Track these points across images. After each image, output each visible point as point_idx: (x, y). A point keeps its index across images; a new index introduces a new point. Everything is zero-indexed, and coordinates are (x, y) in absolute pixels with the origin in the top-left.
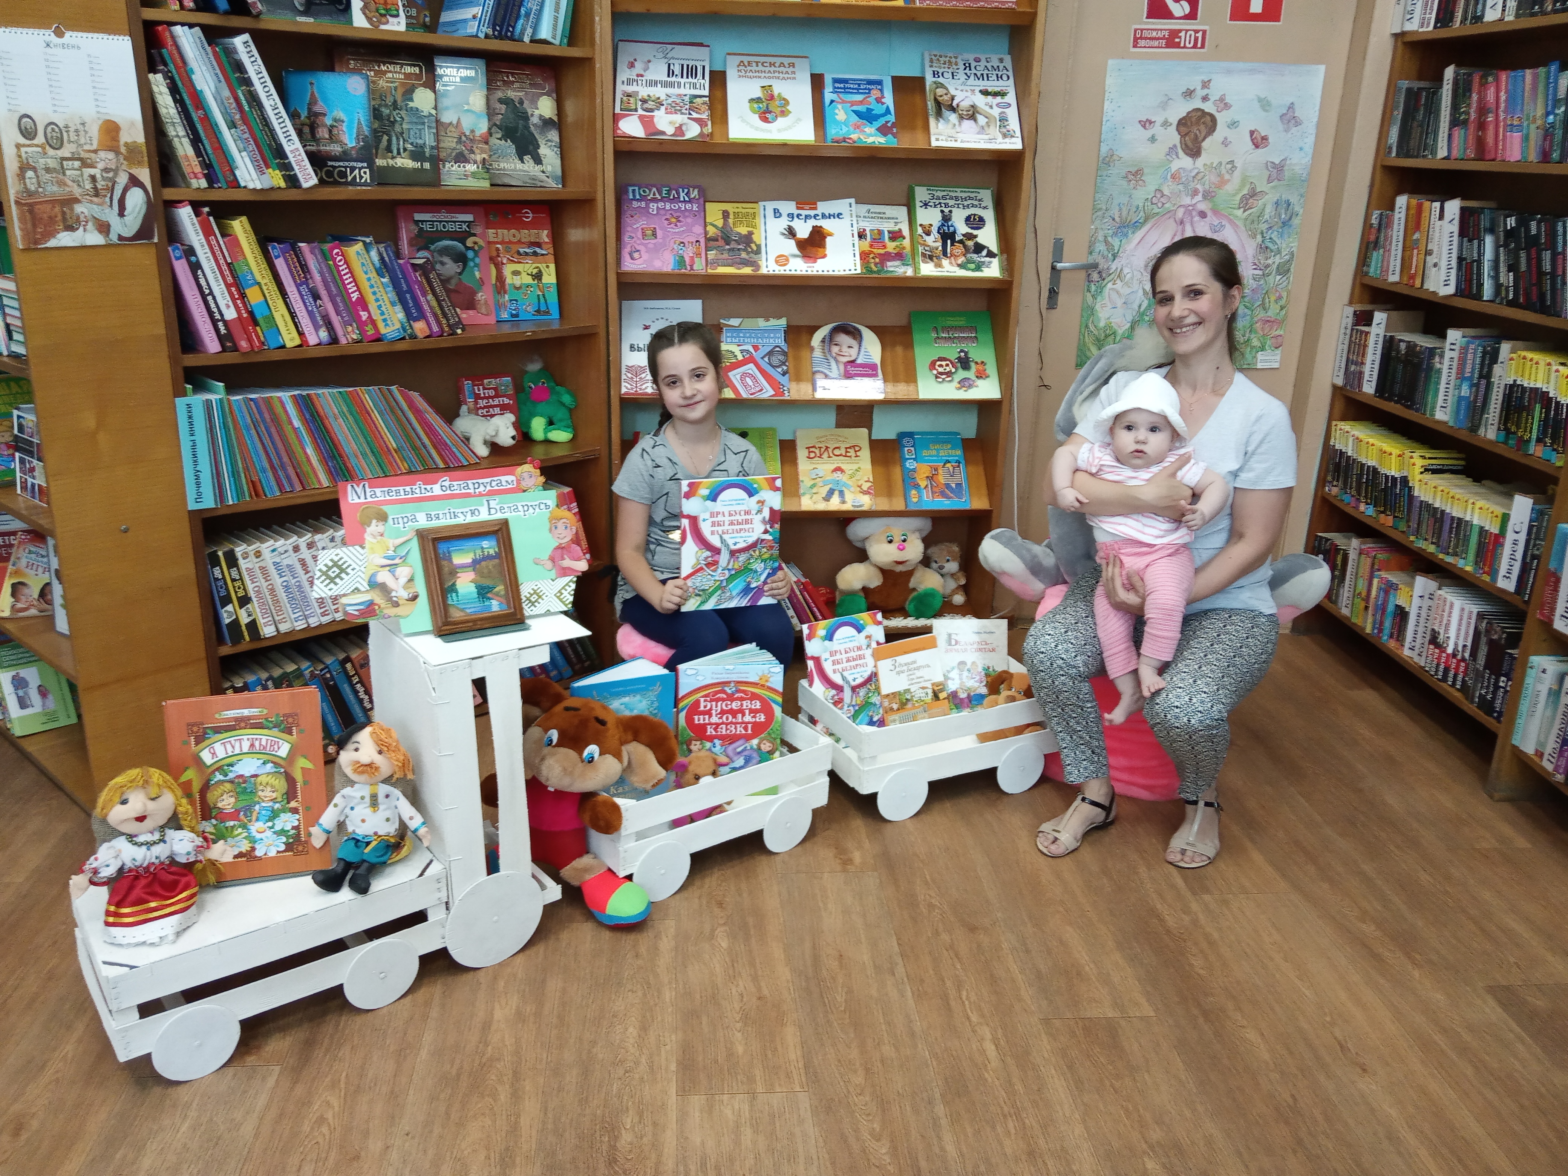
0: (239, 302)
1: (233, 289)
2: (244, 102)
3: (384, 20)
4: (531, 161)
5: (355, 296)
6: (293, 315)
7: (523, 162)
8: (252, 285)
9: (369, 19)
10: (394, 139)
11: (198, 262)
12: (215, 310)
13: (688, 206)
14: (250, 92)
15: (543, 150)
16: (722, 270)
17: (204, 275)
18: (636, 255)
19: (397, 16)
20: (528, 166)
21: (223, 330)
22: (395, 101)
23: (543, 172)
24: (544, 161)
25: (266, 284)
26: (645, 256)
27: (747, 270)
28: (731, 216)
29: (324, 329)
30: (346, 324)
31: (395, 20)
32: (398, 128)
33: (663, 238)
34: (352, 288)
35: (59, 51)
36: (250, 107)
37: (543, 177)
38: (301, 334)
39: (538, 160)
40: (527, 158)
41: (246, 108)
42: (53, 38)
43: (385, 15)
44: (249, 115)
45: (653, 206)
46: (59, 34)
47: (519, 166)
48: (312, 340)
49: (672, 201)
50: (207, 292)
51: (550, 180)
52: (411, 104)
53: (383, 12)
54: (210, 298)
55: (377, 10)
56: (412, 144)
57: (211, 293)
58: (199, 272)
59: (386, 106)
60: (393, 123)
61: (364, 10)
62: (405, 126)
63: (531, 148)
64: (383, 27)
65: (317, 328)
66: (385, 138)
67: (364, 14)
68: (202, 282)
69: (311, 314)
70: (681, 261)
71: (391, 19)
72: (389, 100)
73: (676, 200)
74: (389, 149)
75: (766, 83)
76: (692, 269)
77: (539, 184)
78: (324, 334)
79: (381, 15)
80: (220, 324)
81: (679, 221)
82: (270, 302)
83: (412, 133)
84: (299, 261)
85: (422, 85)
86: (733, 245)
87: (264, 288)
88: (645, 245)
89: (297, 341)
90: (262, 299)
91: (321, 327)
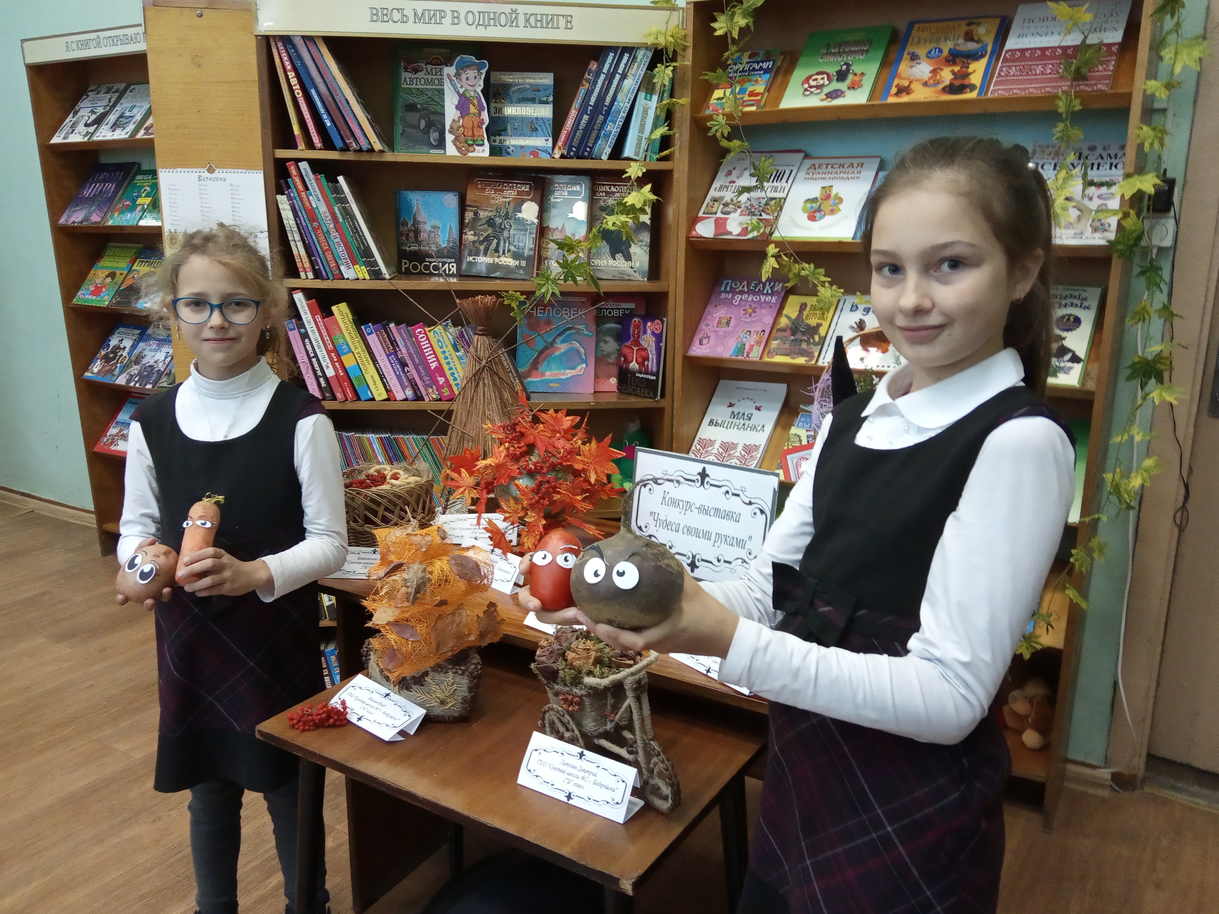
0: (337, 364)
1: (333, 354)
2: (339, 215)
3: (471, 149)
4: (622, 259)
5: (433, 366)
6: (382, 377)
7: (615, 259)
8: (347, 353)
9: (459, 149)
10: (502, 242)
11: (306, 333)
12: (318, 369)
13: (768, 298)
14: (345, 209)
15: (634, 249)
16: (779, 359)
17: (311, 343)
18: (705, 341)
19: (483, 145)
20: (620, 263)
21: (323, 384)
22: (507, 212)
23: (632, 268)
24: (633, 258)
25: (358, 353)
26: (712, 341)
27: (801, 360)
28: (808, 309)
29: (409, 389)
30: (426, 387)
31: (481, 148)
32: (506, 234)
33: (735, 327)
34: (431, 359)
35: (208, 182)
36: (344, 219)
37: (631, 271)
38: (388, 391)
39: (628, 257)
40: (618, 256)
41: (341, 220)
42: (207, 174)
43: (472, 145)
44: (343, 225)
45: (738, 298)
46: (211, 170)
47: (611, 262)
48: (400, 396)
49: (754, 293)
50: (312, 355)
51: (637, 275)
52: (519, 215)
53: (471, 142)
54: (314, 360)
55: (466, 142)
56: (515, 246)
57: (316, 356)
58: (307, 340)
59: (500, 216)
60: (503, 229)
61: (454, 142)
62: (512, 232)
63: (623, 247)
64: (470, 154)
65: (404, 388)
66: (495, 241)
67: (455, 145)
68: (309, 347)
69: (399, 377)
70: (741, 349)
71: (477, 148)
72: (503, 212)
73: (761, 292)
74: (497, 250)
75: (826, 183)
76: (748, 356)
77: (626, 278)
78: (409, 393)
79: (470, 145)
80: (322, 380)
81: (754, 312)
82: (362, 367)
83: (516, 237)
84: (389, 336)
85: (530, 200)
86: (799, 336)
87: (357, 356)
88: (716, 332)
89: (385, 396)
90: (356, 363)
91: (407, 387)
